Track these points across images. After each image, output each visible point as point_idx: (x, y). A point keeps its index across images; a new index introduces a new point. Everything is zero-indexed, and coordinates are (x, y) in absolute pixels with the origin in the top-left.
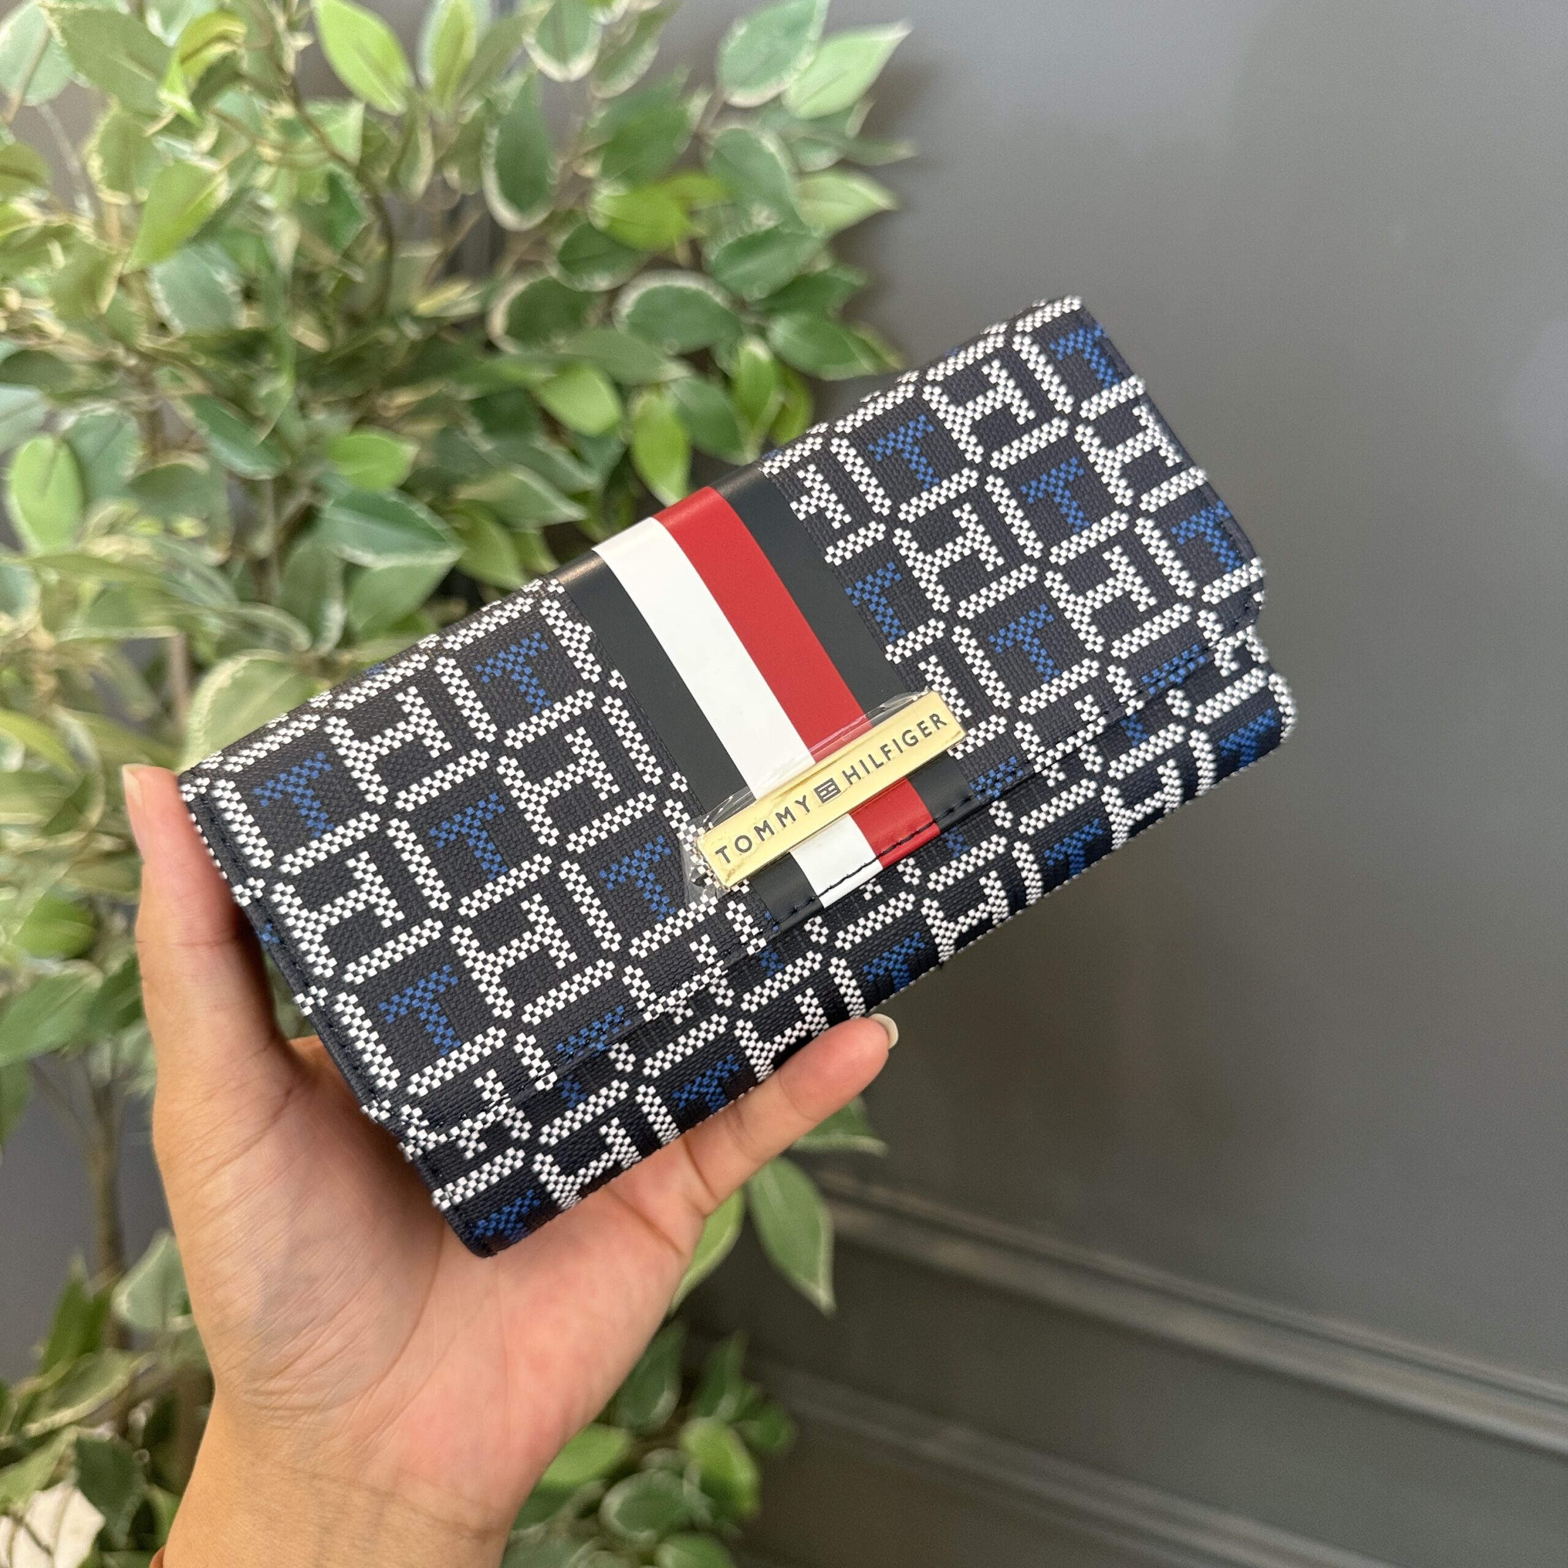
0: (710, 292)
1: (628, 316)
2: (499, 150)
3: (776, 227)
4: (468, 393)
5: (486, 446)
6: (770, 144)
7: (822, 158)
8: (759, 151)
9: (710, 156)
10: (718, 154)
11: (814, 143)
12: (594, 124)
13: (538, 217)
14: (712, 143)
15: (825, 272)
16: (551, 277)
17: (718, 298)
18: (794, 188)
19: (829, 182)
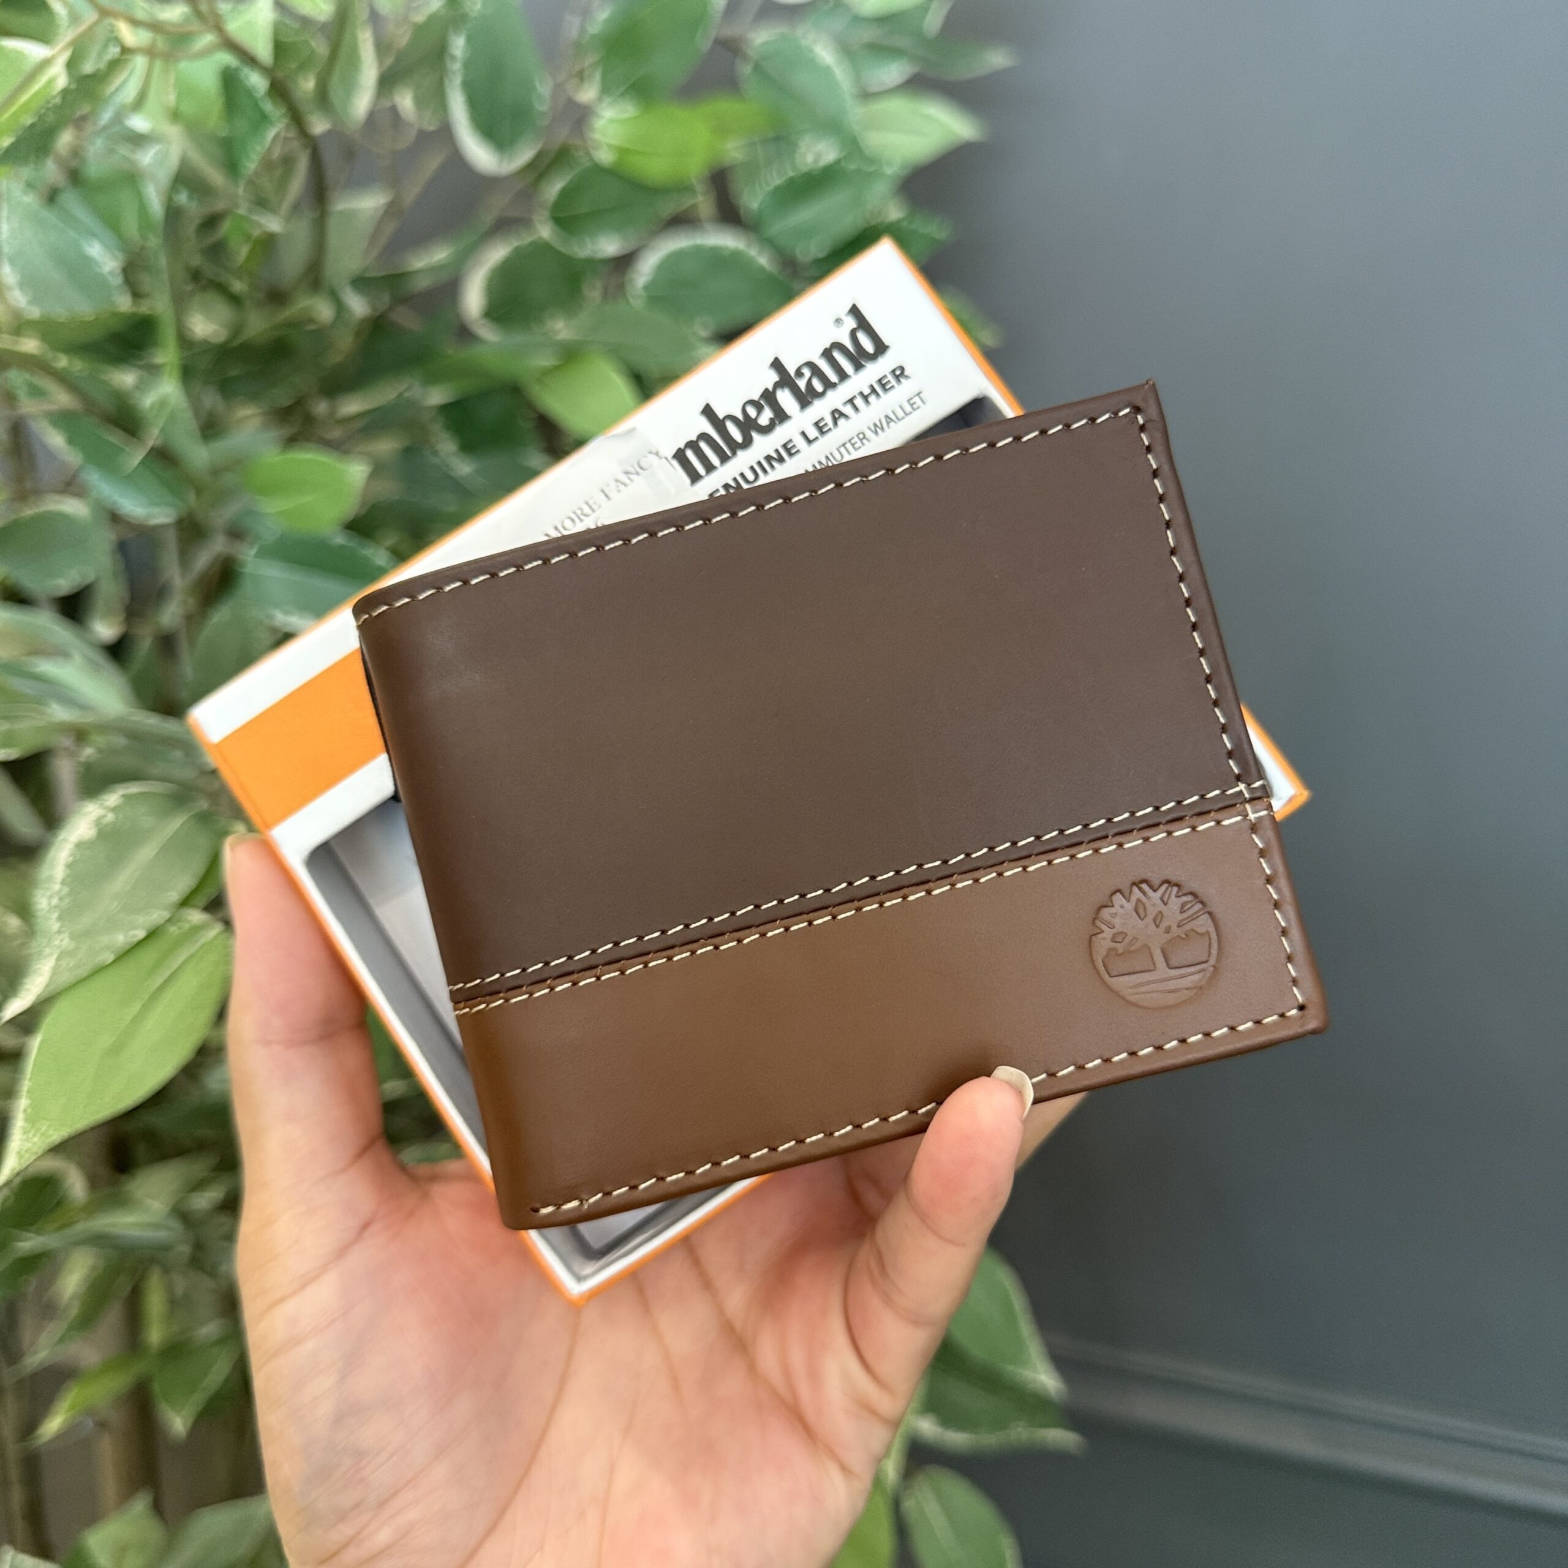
0: (753, 252)
1: (646, 288)
2: (467, 65)
3: (838, 162)
4: (437, 396)
5: (464, 468)
6: (825, 54)
7: (893, 72)
8: (812, 63)
9: (745, 70)
10: (758, 67)
11: (881, 50)
13: (524, 155)
14: (751, 53)
15: (899, 221)
16: (541, 238)
17: (763, 260)
18: (856, 113)
19: (899, 106)
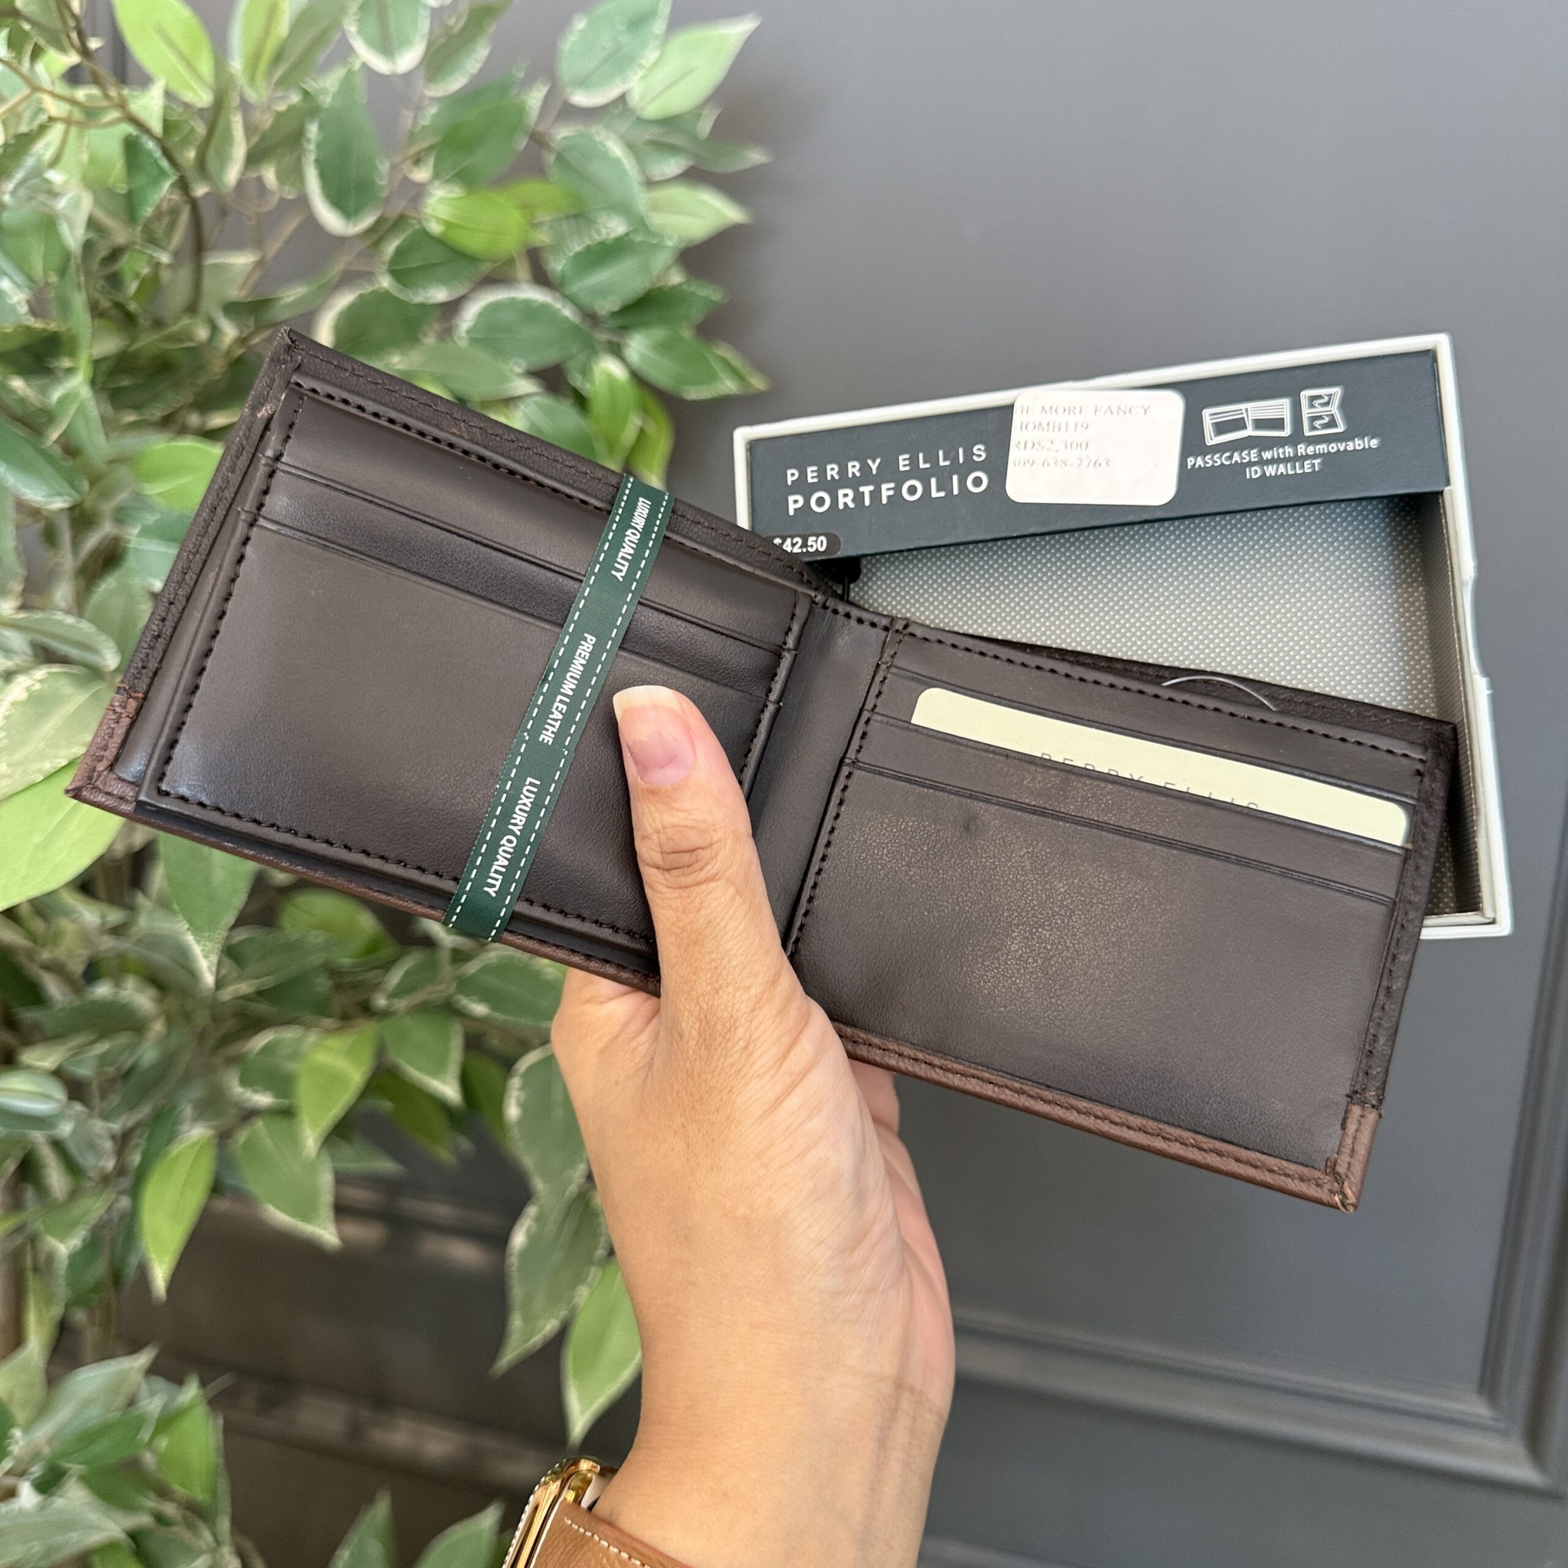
0: (558, 305)
1: (469, 332)
2: (319, 146)
3: (626, 235)
6: (615, 148)
7: (673, 166)
9: (551, 158)
10: (560, 158)
11: (662, 147)
12: (426, 120)
13: (367, 221)
14: (553, 145)
15: (678, 286)
16: (382, 288)
17: (567, 312)
18: (642, 199)
19: (680, 193)
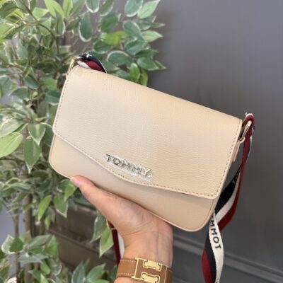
0: (125, 54)
1: (109, 59)
2: (81, 26)
3: (137, 40)
7: (147, 27)
8: (134, 26)
10: (125, 26)
11: (145, 24)
12: (100, 21)
13: (90, 39)
14: (124, 24)
15: (148, 49)
16: (93, 51)
17: (127, 55)
19: (149, 32)
